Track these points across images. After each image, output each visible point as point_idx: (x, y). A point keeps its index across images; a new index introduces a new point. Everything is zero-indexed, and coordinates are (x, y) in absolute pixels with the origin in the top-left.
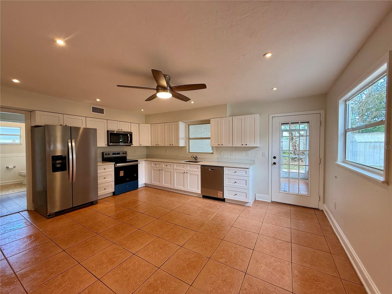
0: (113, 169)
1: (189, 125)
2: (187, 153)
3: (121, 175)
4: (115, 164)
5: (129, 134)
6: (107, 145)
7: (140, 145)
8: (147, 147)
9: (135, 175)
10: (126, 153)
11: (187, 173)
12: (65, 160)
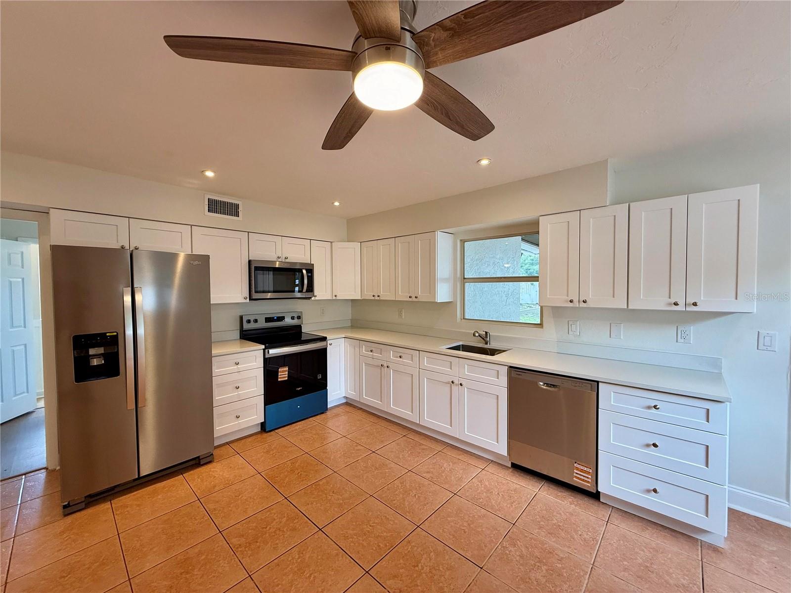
0: (260, 363)
1: (463, 242)
2: (458, 321)
3: (280, 378)
4: (264, 350)
5: (307, 270)
6: (248, 299)
7: (334, 298)
8: (352, 300)
9: (320, 376)
10: (299, 318)
11: (461, 385)
12: (116, 346)
